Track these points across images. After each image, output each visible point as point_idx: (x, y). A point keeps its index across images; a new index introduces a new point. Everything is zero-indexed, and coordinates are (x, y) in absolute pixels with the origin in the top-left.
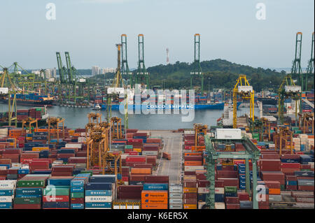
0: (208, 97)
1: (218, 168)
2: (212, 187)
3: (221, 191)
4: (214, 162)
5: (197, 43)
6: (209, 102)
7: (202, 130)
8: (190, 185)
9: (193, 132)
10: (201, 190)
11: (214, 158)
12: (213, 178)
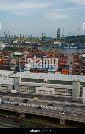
0: (81, 45)
1: (82, 64)
2: (80, 69)
3: (83, 70)
4: (81, 62)
5: (79, 31)
6: (81, 47)
7: (78, 54)
8: (75, 68)
9: (76, 54)
10: (77, 69)
11: (81, 61)
12: (81, 66)
